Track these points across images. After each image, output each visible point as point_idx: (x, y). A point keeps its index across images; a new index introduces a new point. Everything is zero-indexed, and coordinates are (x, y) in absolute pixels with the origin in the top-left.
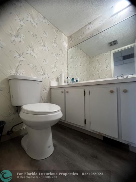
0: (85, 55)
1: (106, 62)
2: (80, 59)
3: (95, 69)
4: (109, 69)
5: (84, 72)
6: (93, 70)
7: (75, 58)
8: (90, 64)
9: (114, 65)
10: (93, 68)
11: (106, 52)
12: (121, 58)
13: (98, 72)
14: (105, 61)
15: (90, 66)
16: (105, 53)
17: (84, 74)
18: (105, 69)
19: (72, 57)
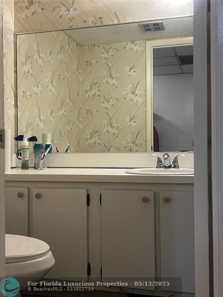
0: (67, 38)
1: (132, 73)
2: (50, 58)
3: (95, 90)
4: (140, 100)
5: (62, 103)
6: (90, 94)
7: (35, 57)
8: (80, 71)
9: (156, 74)
10: (91, 88)
11: (133, 42)
12: (175, 60)
13: (106, 105)
14: (130, 69)
15: (81, 79)
16: (130, 45)
18: (127, 99)
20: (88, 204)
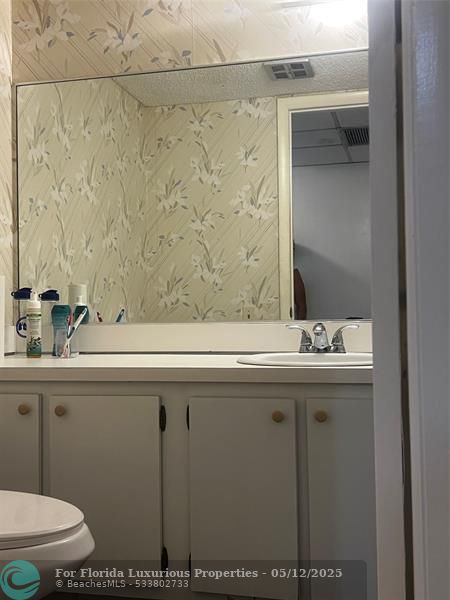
1: (250, 162)
2: (84, 133)
3: (176, 197)
4: (267, 216)
5: (110, 222)
6: (167, 203)
7: (54, 131)
8: (146, 158)
10: (168, 192)
11: (251, 101)
12: (336, 137)
13: (197, 226)
14: (247, 155)
15: (148, 173)
16: (247, 107)
17: (108, 241)
18: (242, 213)
19: (40, 131)
20: (163, 427)
